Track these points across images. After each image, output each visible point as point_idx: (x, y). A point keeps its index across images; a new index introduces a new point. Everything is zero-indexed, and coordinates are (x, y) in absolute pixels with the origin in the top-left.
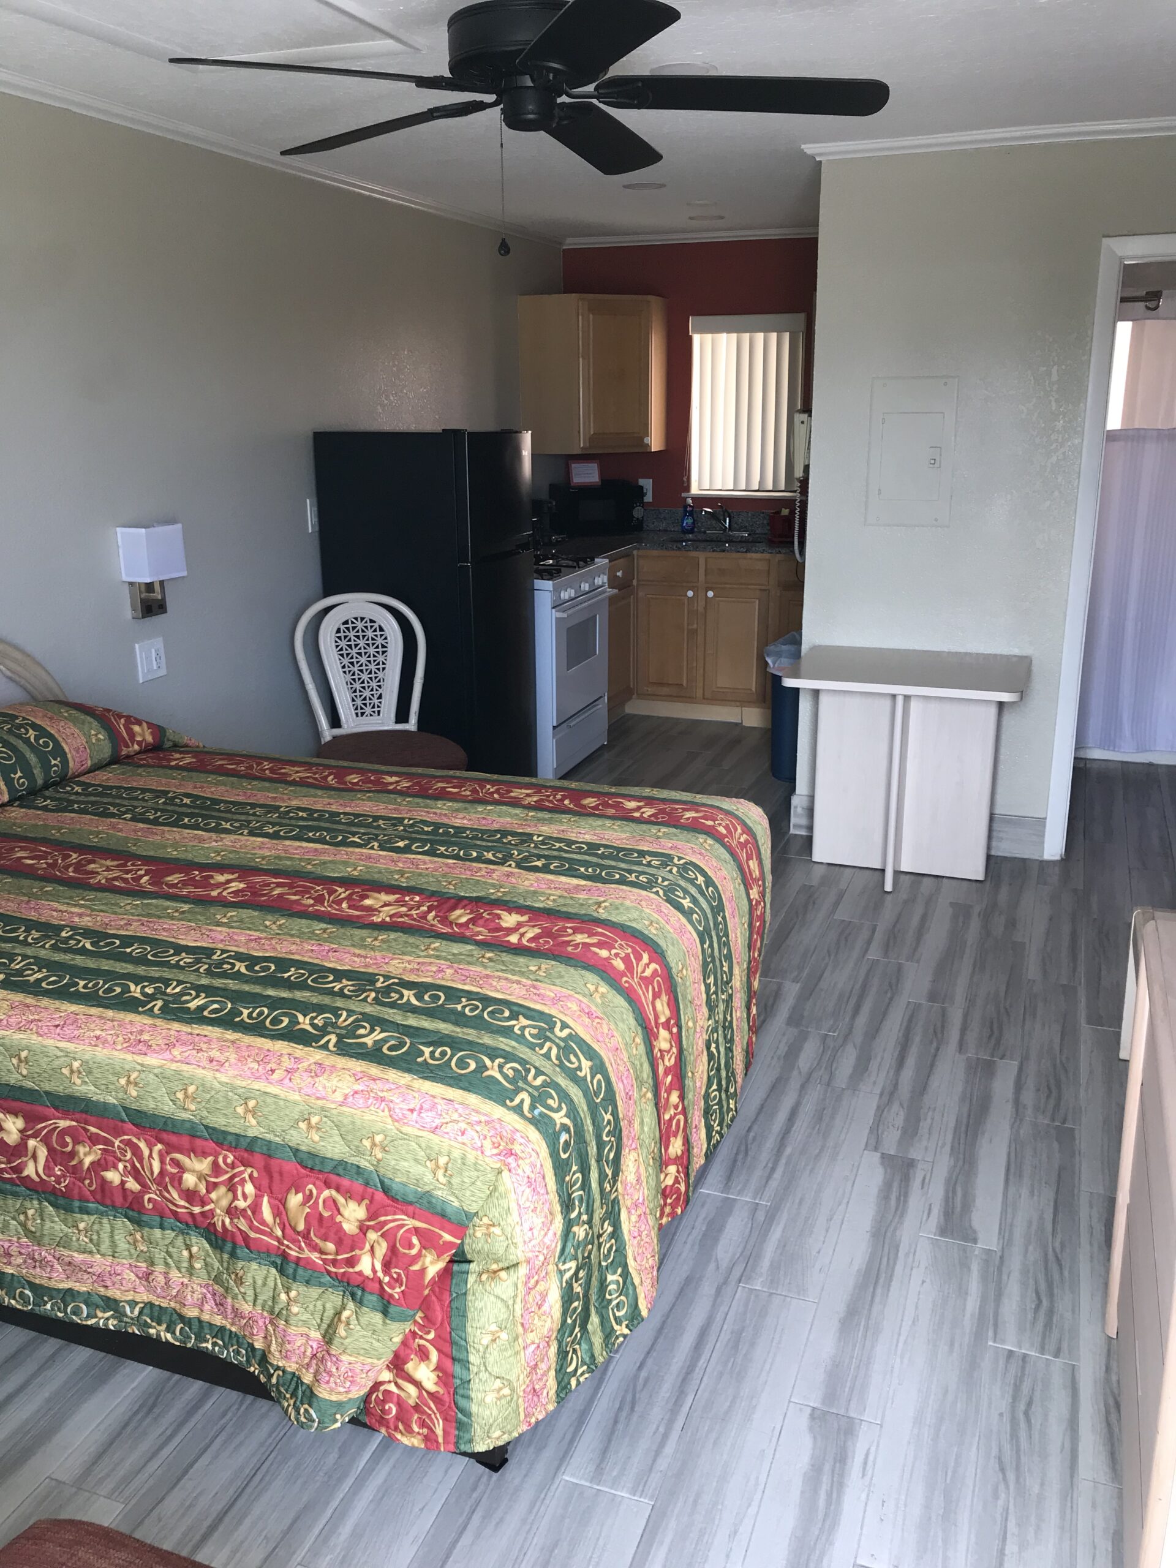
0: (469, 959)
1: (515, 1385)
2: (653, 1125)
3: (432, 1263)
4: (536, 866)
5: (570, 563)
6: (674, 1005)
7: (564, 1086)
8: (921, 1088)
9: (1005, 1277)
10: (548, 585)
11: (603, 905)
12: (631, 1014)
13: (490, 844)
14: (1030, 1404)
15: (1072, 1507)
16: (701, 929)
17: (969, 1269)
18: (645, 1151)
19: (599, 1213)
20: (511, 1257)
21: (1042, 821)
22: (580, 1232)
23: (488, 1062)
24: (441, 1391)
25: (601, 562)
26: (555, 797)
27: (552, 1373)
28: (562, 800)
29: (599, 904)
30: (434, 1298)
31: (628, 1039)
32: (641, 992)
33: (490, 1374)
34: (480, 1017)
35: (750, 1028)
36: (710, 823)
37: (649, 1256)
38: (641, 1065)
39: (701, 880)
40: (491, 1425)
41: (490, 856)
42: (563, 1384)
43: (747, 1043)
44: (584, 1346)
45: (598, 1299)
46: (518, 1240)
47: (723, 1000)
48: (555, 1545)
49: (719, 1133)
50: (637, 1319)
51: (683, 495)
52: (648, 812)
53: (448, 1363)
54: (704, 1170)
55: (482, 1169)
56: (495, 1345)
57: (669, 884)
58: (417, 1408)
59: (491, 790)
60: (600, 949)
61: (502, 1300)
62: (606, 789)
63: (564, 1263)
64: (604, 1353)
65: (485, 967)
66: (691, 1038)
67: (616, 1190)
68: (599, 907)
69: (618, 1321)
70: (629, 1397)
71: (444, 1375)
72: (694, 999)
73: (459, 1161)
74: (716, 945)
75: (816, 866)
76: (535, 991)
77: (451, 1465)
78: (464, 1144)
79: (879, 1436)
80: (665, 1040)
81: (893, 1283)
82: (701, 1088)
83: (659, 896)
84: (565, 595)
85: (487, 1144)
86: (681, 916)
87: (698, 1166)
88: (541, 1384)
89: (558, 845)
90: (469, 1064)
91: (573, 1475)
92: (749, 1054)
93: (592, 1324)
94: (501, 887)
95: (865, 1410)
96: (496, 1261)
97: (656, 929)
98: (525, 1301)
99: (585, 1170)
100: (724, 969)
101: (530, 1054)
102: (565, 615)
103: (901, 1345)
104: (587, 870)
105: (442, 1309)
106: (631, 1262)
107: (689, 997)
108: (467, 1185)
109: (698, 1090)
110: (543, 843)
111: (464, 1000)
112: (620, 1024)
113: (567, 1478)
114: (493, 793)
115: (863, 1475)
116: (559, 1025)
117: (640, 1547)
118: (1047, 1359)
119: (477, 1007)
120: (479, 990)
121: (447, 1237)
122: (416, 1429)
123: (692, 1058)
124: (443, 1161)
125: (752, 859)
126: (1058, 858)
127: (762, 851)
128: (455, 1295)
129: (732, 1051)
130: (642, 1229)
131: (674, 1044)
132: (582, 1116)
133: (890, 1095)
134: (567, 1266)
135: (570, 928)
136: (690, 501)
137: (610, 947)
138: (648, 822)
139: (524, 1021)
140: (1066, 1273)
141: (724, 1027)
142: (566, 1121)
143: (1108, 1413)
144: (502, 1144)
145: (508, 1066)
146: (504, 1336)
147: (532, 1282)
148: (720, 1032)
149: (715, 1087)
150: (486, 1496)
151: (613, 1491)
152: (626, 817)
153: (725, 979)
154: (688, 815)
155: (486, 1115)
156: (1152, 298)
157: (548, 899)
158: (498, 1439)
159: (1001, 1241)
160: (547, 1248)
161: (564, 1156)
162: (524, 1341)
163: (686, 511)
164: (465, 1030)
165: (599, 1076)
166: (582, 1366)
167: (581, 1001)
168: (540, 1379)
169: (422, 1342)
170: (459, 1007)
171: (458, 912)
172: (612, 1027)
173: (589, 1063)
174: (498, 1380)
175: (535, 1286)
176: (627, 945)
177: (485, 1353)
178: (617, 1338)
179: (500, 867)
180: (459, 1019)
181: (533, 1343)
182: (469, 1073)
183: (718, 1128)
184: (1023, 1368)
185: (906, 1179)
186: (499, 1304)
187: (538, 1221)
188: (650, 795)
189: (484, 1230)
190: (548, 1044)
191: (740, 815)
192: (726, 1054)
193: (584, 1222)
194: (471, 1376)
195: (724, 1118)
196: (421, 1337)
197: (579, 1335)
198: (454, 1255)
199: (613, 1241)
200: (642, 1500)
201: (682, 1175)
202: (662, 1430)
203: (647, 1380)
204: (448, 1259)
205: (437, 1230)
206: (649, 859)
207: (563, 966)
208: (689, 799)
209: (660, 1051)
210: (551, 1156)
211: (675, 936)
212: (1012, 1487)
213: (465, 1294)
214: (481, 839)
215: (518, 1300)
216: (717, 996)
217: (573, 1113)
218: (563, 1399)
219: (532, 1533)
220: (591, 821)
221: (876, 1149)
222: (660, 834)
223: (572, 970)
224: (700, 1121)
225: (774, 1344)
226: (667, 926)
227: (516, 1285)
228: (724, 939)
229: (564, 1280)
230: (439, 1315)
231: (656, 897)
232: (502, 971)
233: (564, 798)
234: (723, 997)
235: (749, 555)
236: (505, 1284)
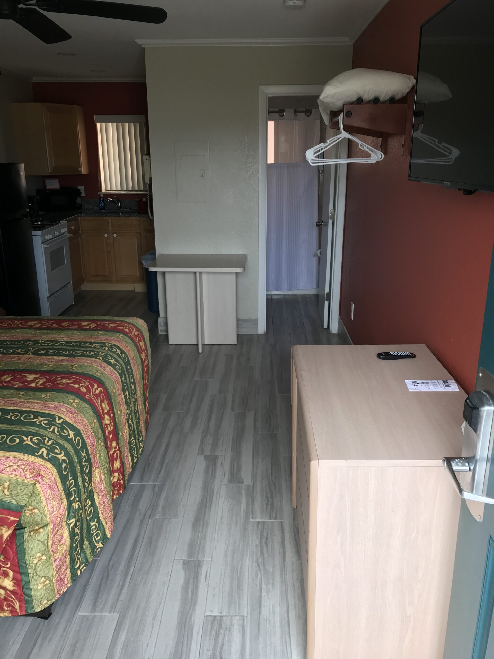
0: (12, 396)
1: (51, 578)
2: (105, 456)
3: (5, 532)
4: (42, 353)
5: (49, 223)
6: (110, 405)
7: (62, 443)
8: (218, 426)
9: (255, 494)
10: (39, 233)
11: (75, 366)
12: (91, 410)
13: (18, 346)
14: (267, 539)
15: (285, 573)
16: (120, 372)
17: (241, 494)
18: (103, 467)
19: (84, 496)
20: (44, 522)
21: (257, 319)
22: (76, 505)
23: (25, 438)
24: (16, 589)
25: (63, 222)
26: (48, 323)
27: (69, 570)
28: (52, 324)
29: (73, 366)
30: (8, 548)
31: (90, 421)
32: (95, 400)
33: (39, 576)
34: (20, 419)
35: (146, 413)
36: (121, 328)
37: (109, 512)
38: (98, 431)
39: (119, 351)
40: (42, 598)
41: (19, 351)
42: (74, 574)
43: (146, 419)
44: (82, 555)
45: (87, 534)
46: (47, 513)
47: (133, 401)
48: (77, 642)
49: (137, 457)
50: (105, 539)
51: (99, 193)
52: (93, 326)
53: (18, 576)
54: (132, 474)
55: (26, 484)
56: (40, 563)
57: (104, 355)
58: (5, 599)
59: (18, 323)
60: (75, 384)
61: (42, 542)
62: (73, 318)
63: (70, 520)
64: (92, 556)
65: (20, 398)
66: (120, 418)
67: (91, 486)
68: (73, 367)
69: (97, 542)
70: (106, 574)
71: (17, 582)
72: (119, 402)
73: (15, 483)
74: (128, 378)
75: (170, 346)
76: (45, 405)
77: (26, 621)
78: (16, 475)
79: (211, 564)
80: (108, 420)
81: (212, 505)
82: (126, 439)
83: (100, 360)
84: (47, 237)
85: (28, 473)
86: (111, 368)
87: (129, 472)
88: (64, 575)
89: (51, 343)
90: (16, 440)
91: (82, 612)
92: (147, 423)
93: (85, 545)
94: (25, 364)
95: (204, 556)
96: (37, 525)
97: (100, 373)
98: (52, 540)
99: (75, 478)
100: (132, 388)
101: (44, 432)
102: (48, 246)
103: (217, 528)
104: (66, 352)
105: (13, 552)
106: (101, 516)
107: (117, 401)
108: (20, 493)
109: (125, 440)
110: (44, 343)
111: (11, 413)
112: (86, 415)
113: (80, 614)
114: (18, 324)
115: (206, 581)
116: (57, 418)
117: (115, 633)
118: (272, 521)
119: (18, 416)
120: (18, 408)
121: (12, 518)
122: (6, 608)
123: (121, 427)
124: (6, 485)
125: (141, 341)
126: (263, 333)
127: (145, 338)
128: (18, 544)
129: (139, 423)
130: (104, 501)
131: (112, 422)
132: (72, 455)
133: (206, 432)
134: (71, 521)
135: (59, 377)
136: (102, 196)
137: (79, 383)
138: (93, 330)
139: (41, 419)
140: (277, 488)
141: (135, 413)
142: (64, 458)
143: (295, 535)
144: (35, 472)
145: (35, 438)
146: (44, 557)
147: (55, 531)
148: (133, 415)
149: (133, 438)
150: (43, 631)
151: (101, 614)
152: (83, 329)
153: (133, 392)
154: (111, 325)
155: (26, 461)
156: (281, 112)
157: (48, 366)
158: (46, 604)
159: (253, 481)
160: (61, 514)
161: (65, 473)
162: (54, 558)
163: (100, 200)
164: (13, 426)
165: (78, 438)
166: (82, 564)
167: (67, 407)
168: (63, 573)
169: (5, 569)
170: (9, 417)
171: (5, 377)
172: (83, 416)
173: (73, 433)
174: (43, 578)
175: (57, 533)
176: (87, 381)
177: (35, 567)
178: (97, 549)
179: (24, 355)
180: (10, 422)
181: (58, 558)
182: (16, 444)
183: (136, 455)
184: (264, 526)
185: (215, 464)
186: (41, 544)
187: (55, 503)
188: (94, 319)
189: (30, 512)
190: (53, 427)
191: (135, 324)
192: (137, 424)
193: (77, 501)
194: (30, 579)
195: (138, 451)
196: (4, 567)
197: (79, 551)
198: (16, 526)
199: (92, 508)
200: (114, 614)
201: (121, 476)
202: (121, 584)
203: (113, 565)
204: (13, 529)
205: (7, 516)
206: (94, 345)
207: (58, 393)
208: (111, 319)
209: (106, 424)
210: (59, 474)
211: (109, 376)
212: (262, 571)
213: (24, 542)
214: (14, 344)
215: (50, 540)
216: (130, 400)
217: (67, 454)
218: (75, 580)
219: (66, 640)
220: (66, 332)
221: (202, 454)
222: (99, 334)
223: (62, 395)
224: (128, 453)
225: (166, 539)
226: (104, 372)
227: (48, 534)
228: (131, 375)
229: (70, 527)
230: (11, 555)
231: (99, 360)
232: (28, 399)
233: (53, 323)
234: (133, 400)
235: (131, 218)
236: (42, 534)
